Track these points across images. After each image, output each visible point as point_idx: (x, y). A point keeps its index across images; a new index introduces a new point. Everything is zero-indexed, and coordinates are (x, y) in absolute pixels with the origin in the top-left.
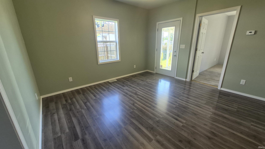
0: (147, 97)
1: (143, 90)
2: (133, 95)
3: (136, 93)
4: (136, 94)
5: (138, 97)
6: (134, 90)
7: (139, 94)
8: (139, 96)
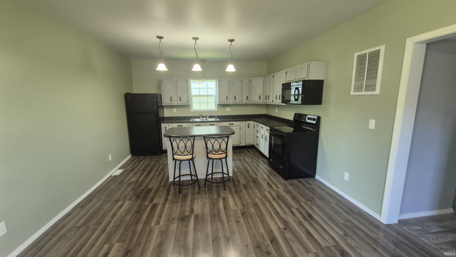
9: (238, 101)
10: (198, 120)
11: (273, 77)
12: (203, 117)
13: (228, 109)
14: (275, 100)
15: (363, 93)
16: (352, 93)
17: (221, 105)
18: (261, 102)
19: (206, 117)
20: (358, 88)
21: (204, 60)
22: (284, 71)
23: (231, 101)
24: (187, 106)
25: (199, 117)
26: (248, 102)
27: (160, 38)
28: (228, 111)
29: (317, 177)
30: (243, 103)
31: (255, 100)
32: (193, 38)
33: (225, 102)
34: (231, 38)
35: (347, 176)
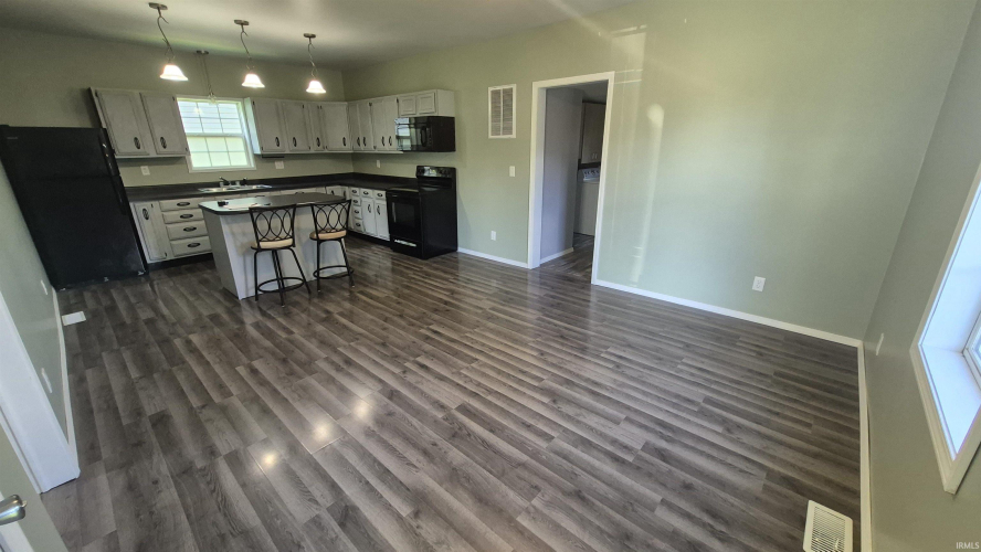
0: (505, 384)
1: (529, 427)
2: (560, 387)
3: (554, 401)
4: (555, 396)
5: (540, 380)
6: (569, 418)
7: (537, 396)
8: (536, 384)
9: (302, 148)
10: (215, 190)
11: (370, 105)
12: (226, 183)
13: (279, 165)
14: (380, 145)
15: (501, 137)
16: (490, 136)
17: (264, 158)
18: (348, 149)
19: (234, 183)
20: (496, 131)
21: (207, 53)
22: (394, 98)
23: (287, 148)
24: (181, 159)
25: (217, 185)
26: (320, 150)
27: (159, 7)
28: (280, 169)
29: (460, 250)
30: (312, 151)
31: (336, 145)
32: (236, 21)
33: (274, 149)
34: (310, 32)
35: (494, 235)
